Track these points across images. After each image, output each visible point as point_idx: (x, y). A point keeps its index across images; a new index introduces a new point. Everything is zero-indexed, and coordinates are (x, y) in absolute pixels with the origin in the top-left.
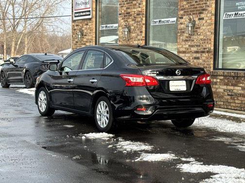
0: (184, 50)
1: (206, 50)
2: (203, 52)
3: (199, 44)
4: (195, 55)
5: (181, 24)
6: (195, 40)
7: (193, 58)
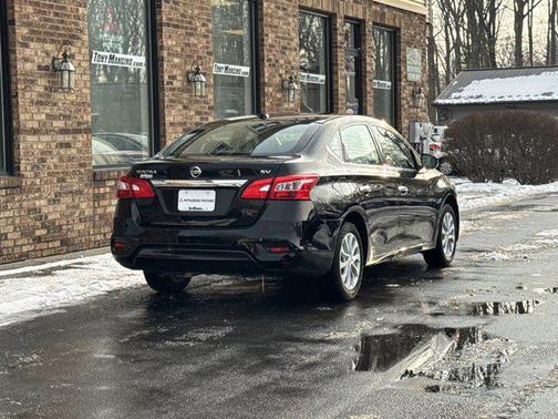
0: (36, 125)
1: (82, 127)
2: (78, 131)
3: (68, 113)
4: (61, 138)
5: (26, 60)
6: (60, 104)
7: (57, 146)
